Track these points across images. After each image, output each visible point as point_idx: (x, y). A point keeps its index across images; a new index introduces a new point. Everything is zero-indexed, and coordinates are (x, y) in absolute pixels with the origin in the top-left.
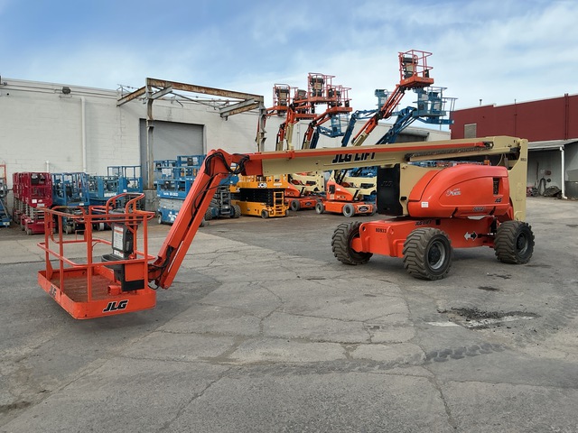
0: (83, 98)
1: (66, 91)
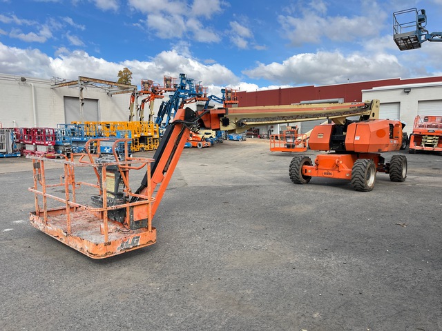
0: (32, 84)
1: (24, 79)
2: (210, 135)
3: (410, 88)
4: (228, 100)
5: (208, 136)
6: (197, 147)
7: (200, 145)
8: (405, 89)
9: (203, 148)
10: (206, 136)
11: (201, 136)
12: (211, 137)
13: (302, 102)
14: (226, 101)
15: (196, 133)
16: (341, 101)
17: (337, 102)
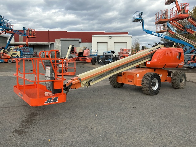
2: (17, 55)
3: (111, 37)
4: (30, 35)
5: (15, 56)
6: (8, 62)
7: (10, 61)
8: (109, 37)
9: (12, 63)
10: (14, 56)
11: (10, 56)
12: (17, 56)
13: (61, 39)
14: (29, 36)
15: (6, 53)
16: (80, 40)
17: (79, 40)
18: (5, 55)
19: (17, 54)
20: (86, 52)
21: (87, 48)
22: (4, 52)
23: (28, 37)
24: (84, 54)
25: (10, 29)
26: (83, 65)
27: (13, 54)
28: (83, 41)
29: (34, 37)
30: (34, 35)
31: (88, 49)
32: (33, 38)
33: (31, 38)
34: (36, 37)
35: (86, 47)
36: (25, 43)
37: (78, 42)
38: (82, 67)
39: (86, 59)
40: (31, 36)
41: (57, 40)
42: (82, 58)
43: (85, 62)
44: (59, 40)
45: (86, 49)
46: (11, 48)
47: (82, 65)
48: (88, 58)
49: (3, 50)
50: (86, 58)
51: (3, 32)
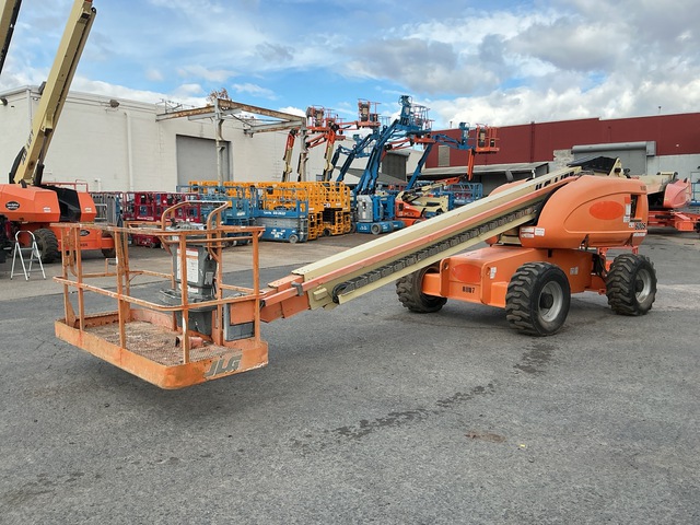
0: (127, 112)
1: (114, 104)
2: (438, 207)
4: (480, 146)
5: (433, 210)
10: (429, 210)
11: (420, 209)
12: (440, 210)
13: (576, 147)
14: (478, 149)
15: (410, 203)
16: (651, 147)
17: (644, 148)
18: (408, 207)
19: (438, 204)
20: (676, 193)
21: (678, 177)
22: (405, 199)
23: (474, 152)
24: (667, 200)
25: (423, 133)
26: (662, 242)
27: (429, 204)
28: (660, 151)
29: (493, 149)
30: (492, 145)
31: (685, 181)
32: (489, 152)
33: (483, 153)
34: (498, 149)
35: (676, 173)
36: (462, 170)
37: (640, 153)
38: (657, 248)
39: (674, 216)
40: (482, 149)
41: (562, 151)
42: (659, 213)
43: (669, 228)
44: (566, 151)
45: (674, 179)
46: (424, 188)
47: (655, 241)
48: (681, 216)
49: (402, 193)
50: (676, 213)
51: (406, 141)
